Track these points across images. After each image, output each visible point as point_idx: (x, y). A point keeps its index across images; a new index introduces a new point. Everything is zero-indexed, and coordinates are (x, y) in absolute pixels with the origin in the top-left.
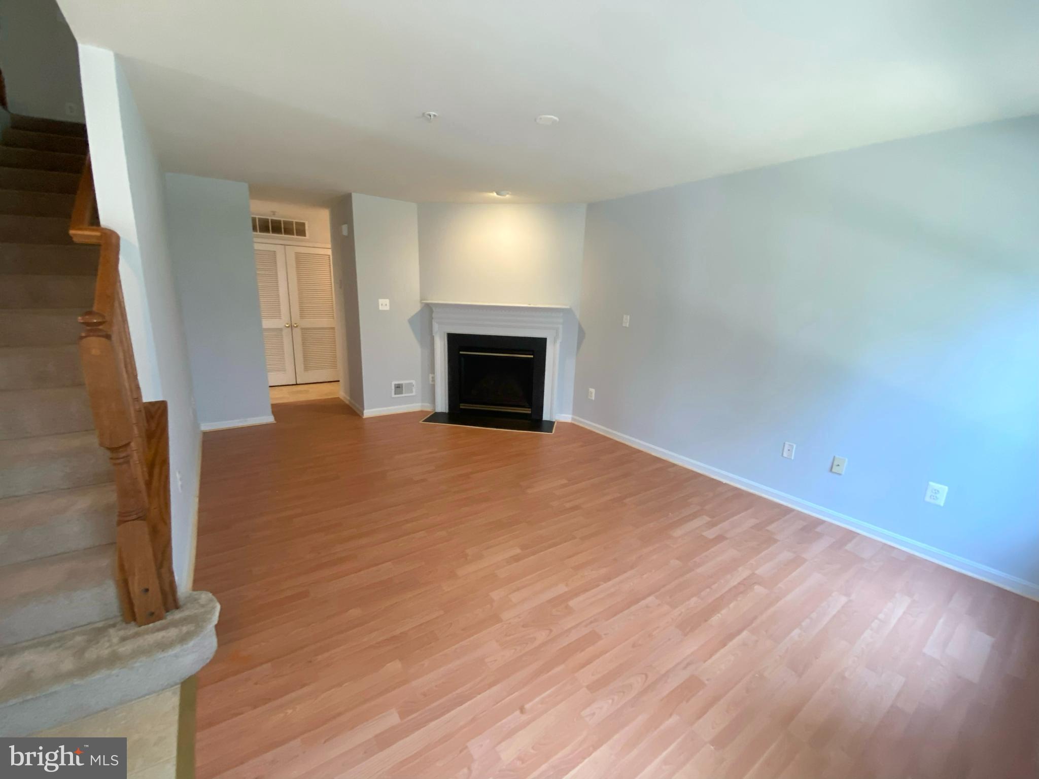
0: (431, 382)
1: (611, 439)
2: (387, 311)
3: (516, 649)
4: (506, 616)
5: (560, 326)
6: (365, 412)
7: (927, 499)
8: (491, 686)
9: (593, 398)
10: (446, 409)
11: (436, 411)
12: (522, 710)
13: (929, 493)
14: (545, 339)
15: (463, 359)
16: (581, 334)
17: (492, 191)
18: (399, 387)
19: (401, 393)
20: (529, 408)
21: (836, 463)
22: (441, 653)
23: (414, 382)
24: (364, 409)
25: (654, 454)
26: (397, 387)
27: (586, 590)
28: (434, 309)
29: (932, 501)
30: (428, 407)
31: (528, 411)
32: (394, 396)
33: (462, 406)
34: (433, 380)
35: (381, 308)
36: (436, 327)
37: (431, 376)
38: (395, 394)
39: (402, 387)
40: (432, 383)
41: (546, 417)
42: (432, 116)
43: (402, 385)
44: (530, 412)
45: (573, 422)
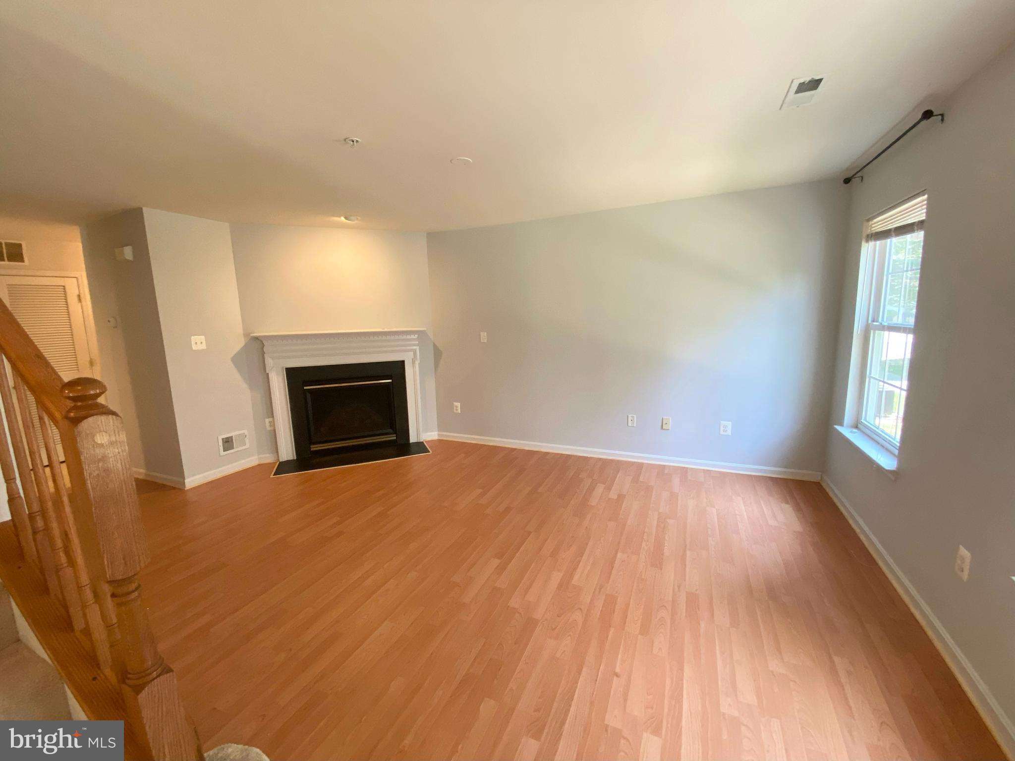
0: (268, 428)
1: (485, 445)
2: (203, 350)
3: (570, 635)
4: (538, 614)
5: (417, 348)
6: (186, 481)
7: (722, 433)
8: (579, 672)
9: (459, 411)
10: (293, 455)
11: (281, 460)
12: (617, 675)
13: (722, 428)
14: (403, 362)
15: (308, 395)
16: (438, 354)
17: (340, 216)
18: (228, 441)
19: (232, 448)
20: (394, 434)
21: (664, 423)
22: (516, 673)
23: (245, 432)
24: (184, 478)
25: (527, 448)
26: (226, 442)
27: (575, 569)
28: (265, 343)
29: (725, 433)
30: (268, 458)
31: (393, 437)
32: (222, 453)
33: (314, 448)
34: (272, 424)
35: (194, 347)
36: (269, 362)
37: (267, 421)
38: (224, 451)
39: (232, 440)
40: (272, 428)
41: (413, 439)
42: (355, 142)
43: (231, 437)
44: (395, 438)
45: (440, 438)
